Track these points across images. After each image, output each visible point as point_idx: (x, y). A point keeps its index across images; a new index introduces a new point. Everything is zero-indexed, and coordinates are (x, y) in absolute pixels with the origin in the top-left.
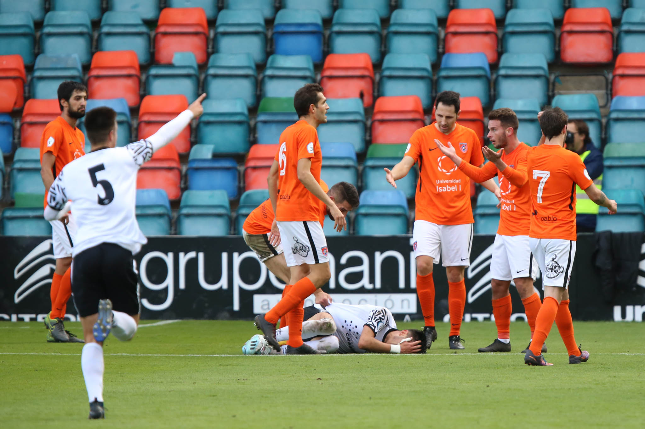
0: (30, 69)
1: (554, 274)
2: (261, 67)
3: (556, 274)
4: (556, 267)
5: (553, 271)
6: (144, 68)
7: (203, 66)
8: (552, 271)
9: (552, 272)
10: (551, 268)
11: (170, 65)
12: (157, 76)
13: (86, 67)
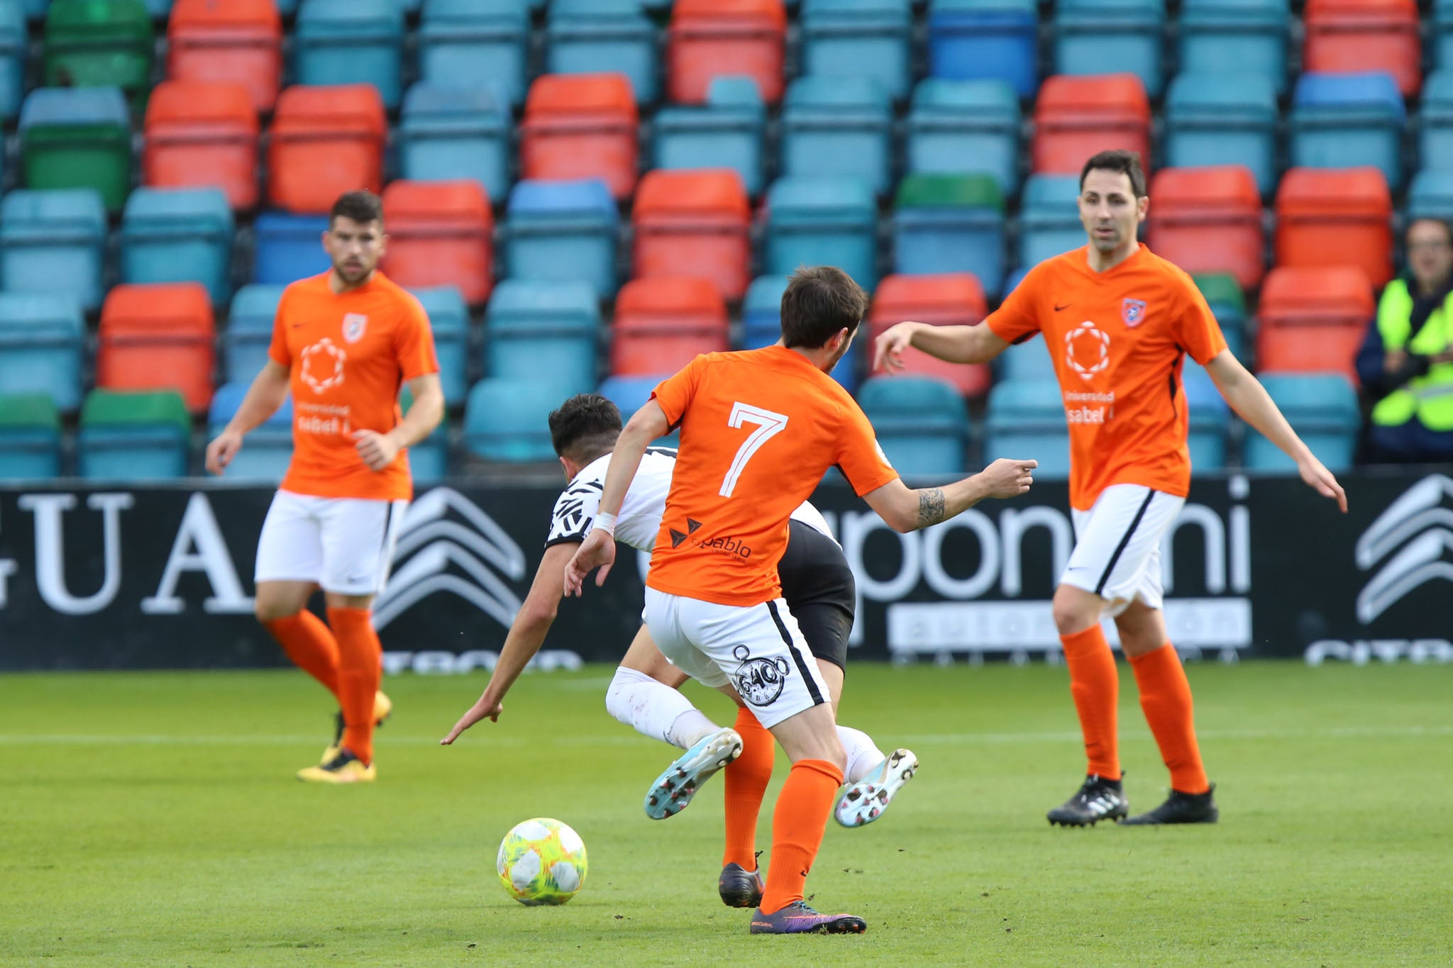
0: (394, 115)
1: (771, 690)
2: (901, 107)
3: (777, 687)
4: (764, 671)
5: (765, 682)
6: (646, 111)
7: (775, 107)
8: (763, 686)
9: (765, 688)
10: (755, 678)
11: (701, 105)
12: (676, 131)
13: (519, 112)
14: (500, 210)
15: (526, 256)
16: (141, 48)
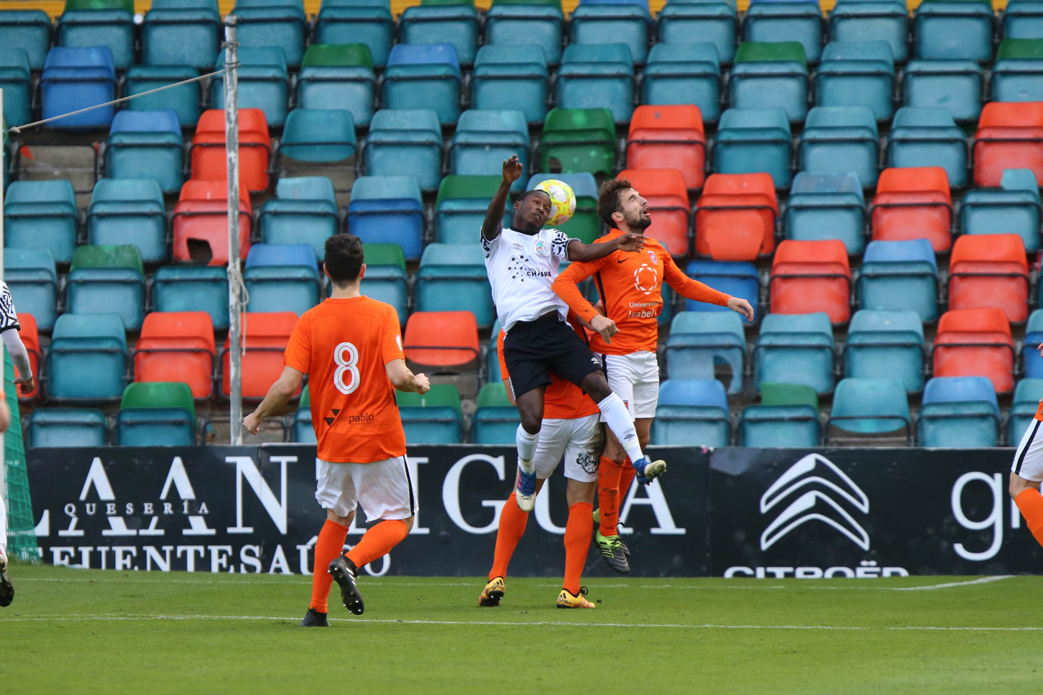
0: (784, 194)
6: (957, 193)
11: (998, 189)
12: (977, 206)
13: (870, 192)
14: (856, 260)
15: (875, 292)
16: (608, 145)
